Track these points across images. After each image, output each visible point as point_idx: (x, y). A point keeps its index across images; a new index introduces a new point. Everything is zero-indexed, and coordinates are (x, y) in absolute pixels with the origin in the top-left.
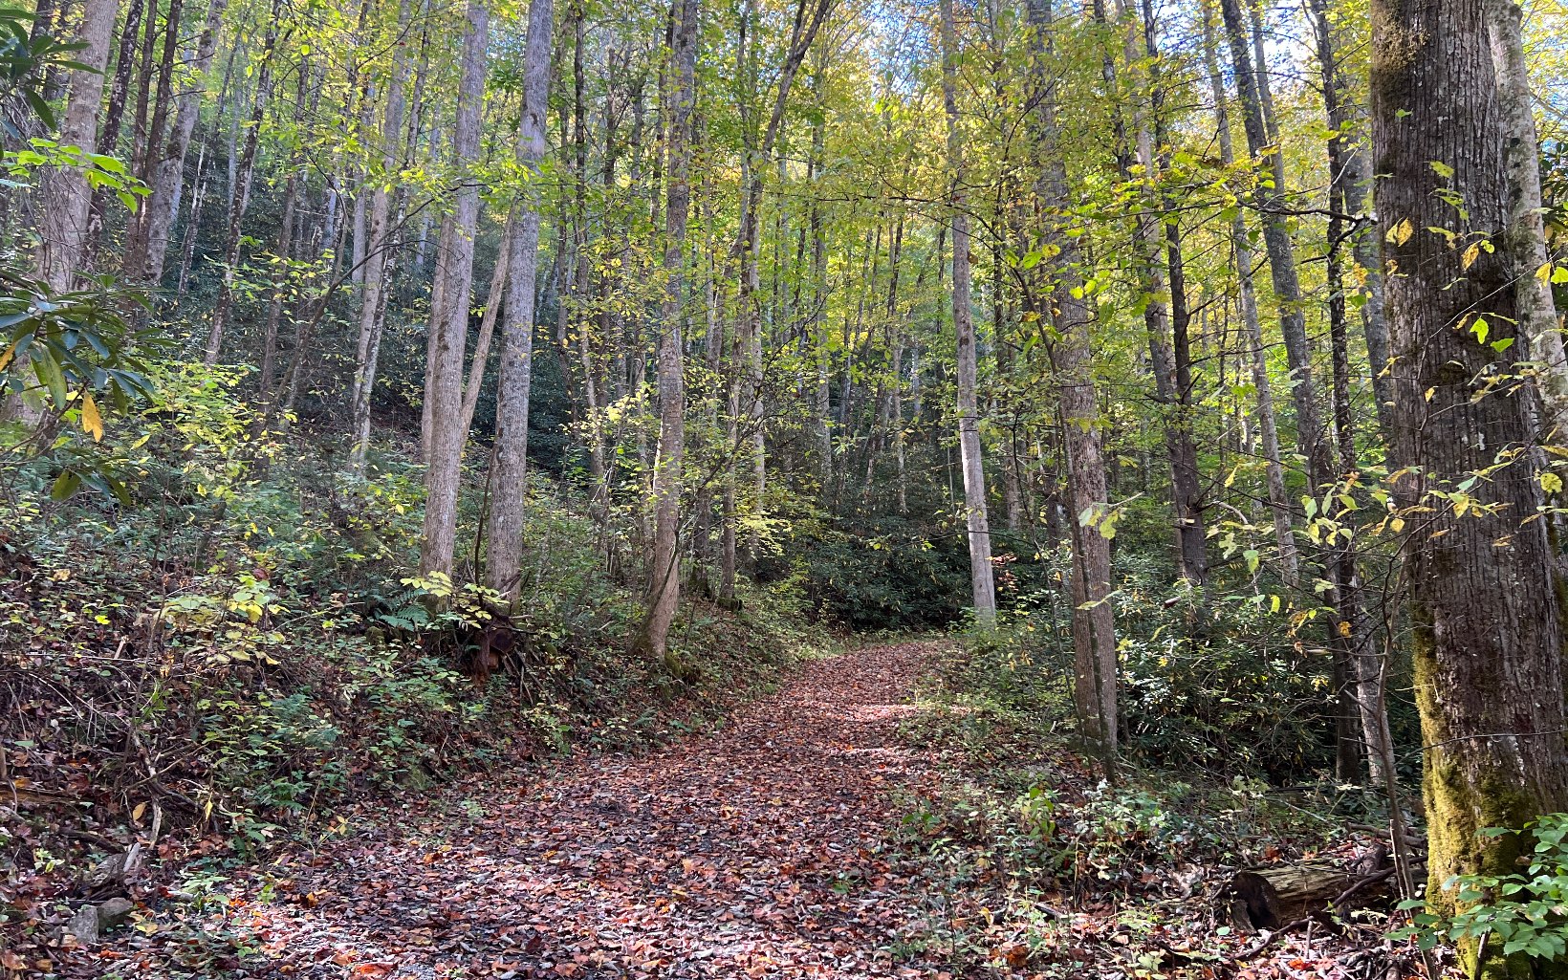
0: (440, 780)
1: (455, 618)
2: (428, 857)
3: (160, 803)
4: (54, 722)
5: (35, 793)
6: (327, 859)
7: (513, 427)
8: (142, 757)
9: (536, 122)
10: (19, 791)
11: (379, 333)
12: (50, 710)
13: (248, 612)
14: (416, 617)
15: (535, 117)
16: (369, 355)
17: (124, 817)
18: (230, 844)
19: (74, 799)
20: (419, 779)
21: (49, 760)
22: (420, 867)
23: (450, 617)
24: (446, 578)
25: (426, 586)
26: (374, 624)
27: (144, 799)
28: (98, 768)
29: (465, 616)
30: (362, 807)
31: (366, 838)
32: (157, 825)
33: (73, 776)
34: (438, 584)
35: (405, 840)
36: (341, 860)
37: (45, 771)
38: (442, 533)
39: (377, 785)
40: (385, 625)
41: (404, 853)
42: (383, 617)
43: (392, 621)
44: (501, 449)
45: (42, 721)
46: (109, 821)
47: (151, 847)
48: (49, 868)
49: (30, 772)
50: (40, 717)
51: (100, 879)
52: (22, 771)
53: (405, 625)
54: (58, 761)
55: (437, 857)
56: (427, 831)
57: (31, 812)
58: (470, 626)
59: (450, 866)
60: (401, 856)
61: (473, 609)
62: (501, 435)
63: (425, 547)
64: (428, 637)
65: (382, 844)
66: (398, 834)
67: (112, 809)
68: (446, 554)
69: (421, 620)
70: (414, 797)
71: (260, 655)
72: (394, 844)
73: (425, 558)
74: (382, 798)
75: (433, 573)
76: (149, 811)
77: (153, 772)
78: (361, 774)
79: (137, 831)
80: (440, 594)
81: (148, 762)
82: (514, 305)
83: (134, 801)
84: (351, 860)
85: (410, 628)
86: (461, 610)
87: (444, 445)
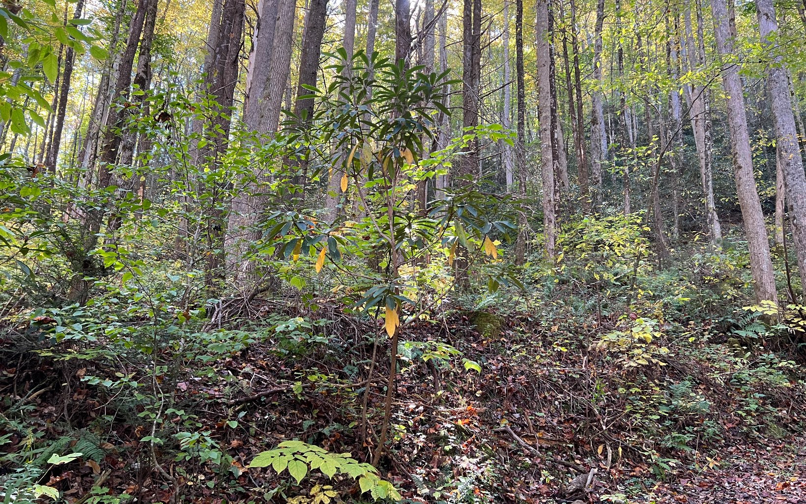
0: (793, 431)
1: (785, 327)
2: (779, 485)
3: (610, 445)
4: (557, 403)
5: (547, 440)
6: (711, 482)
7: (800, 203)
8: (599, 420)
9: (768, 17)
10: (540, 438)
11: (710, 174)
12: (554, 397)
13: (644, 337)
14: (758, 329)
15: (767, 15)
16: (707, 187)
17: (593, 453)
18: (651, 470)
19: (566, 442)
20: (777, 431)
21: (555, 422)
22: (772, 492)
23: (781, 327)
24: (773, 304)
25: (760, 309)
26: (732, 336)
27: (601, 443)
28: (578, 426)
29: (791, 325)
30: (738, 449)
31: (737, 470)
32: (610, 458)
33: (567, 430)
34: (769, 307)
35: (766, 472)
36: (720, 484)
37: (553, 428)
38: (765, 277)
39: (747, 435)
40: (739, 337)
41: (763, 481)
42: (737, 332)
43: (742, 333)
44: (794, 218)
45: (551, 402)
46: (585, 455)
47: (608, 470)
48: (547, 481)
49: (547, 429)
50: (549, 400)
51: (572, 488)
52: (542, 428)
53: (751, 335)
54: (559, 422)
55: (785, 486)
56: (782, 466)
57: (546, 449)
58: (796, 331)
59: (795, 492)
60: (760, 484)
61: (796, 320)
62: (792, 210)
63: (756, 287)
64: (770, 340)
65: (748, 474)
66: (761, 468)
67: (587, 448)
68: (771, 289)
69: (762, 332)
70: (774, 442)
71: (654, 361)
72: (758, 475)
73: (756, 293)
74: (752, 443)
75: (763, 302)
76: (605, 450)
77: (604, 428)
78: (735, 428)
79: (600, 460)
80: (770, 313)
81: (602, 423)
82: (781, 129)
83: (597, 444)
84: (727, 484)
85: (756, 336)
86: (788, 322)
87: (753, 224)
